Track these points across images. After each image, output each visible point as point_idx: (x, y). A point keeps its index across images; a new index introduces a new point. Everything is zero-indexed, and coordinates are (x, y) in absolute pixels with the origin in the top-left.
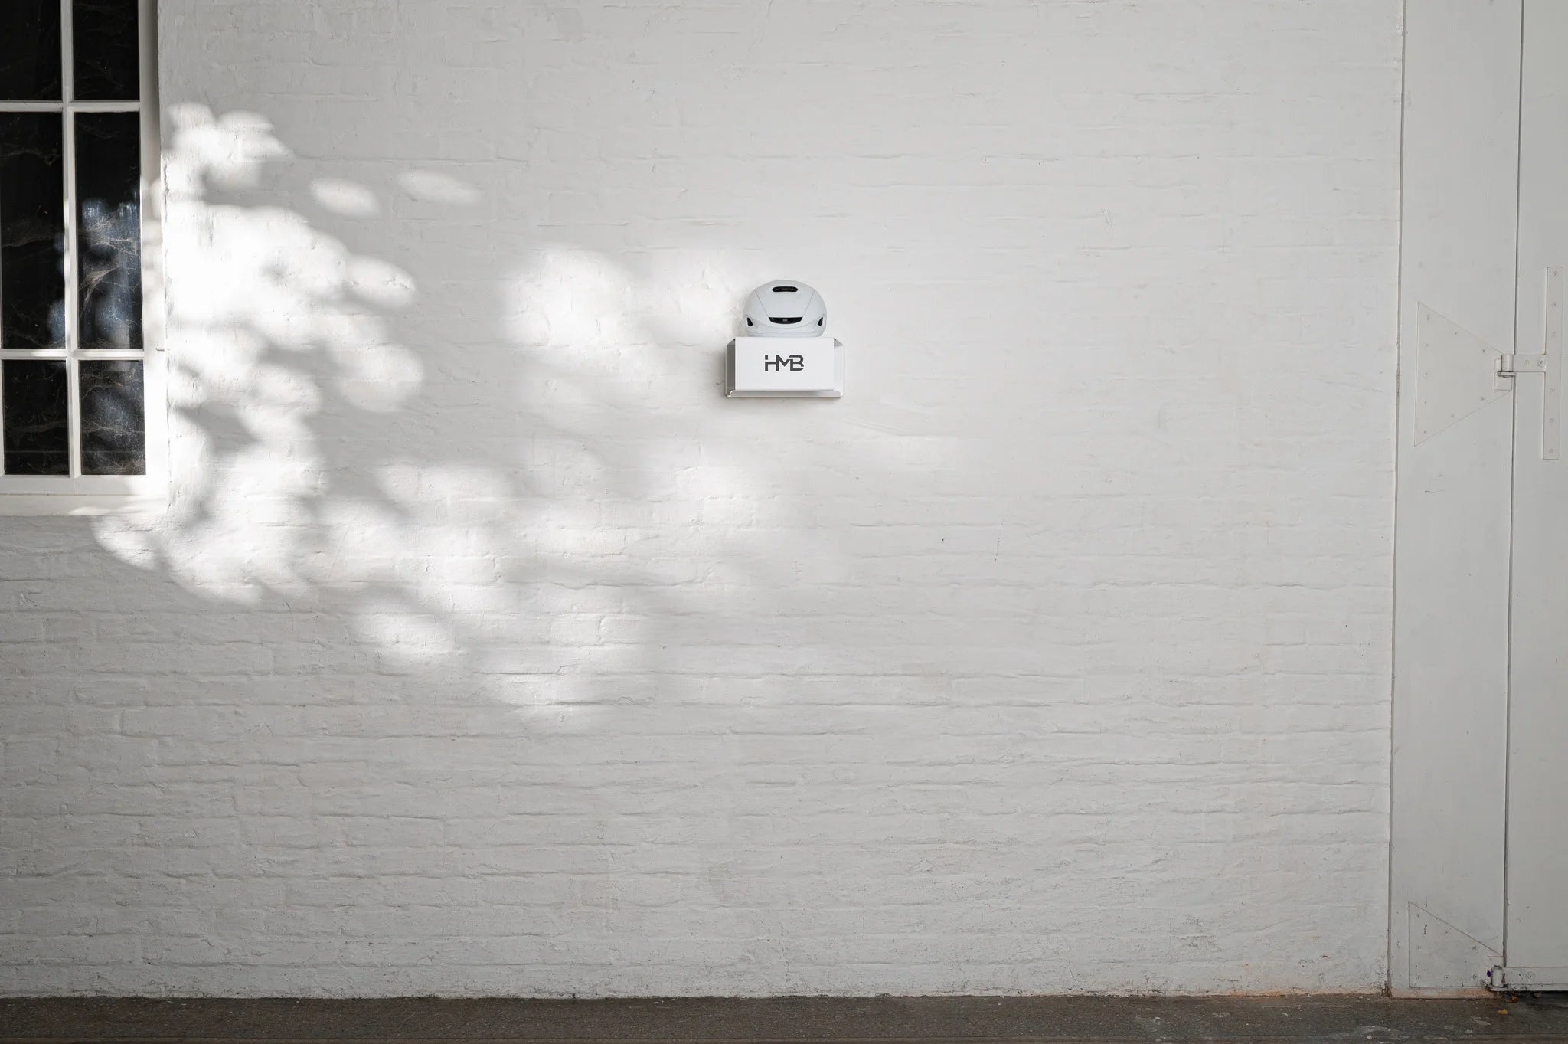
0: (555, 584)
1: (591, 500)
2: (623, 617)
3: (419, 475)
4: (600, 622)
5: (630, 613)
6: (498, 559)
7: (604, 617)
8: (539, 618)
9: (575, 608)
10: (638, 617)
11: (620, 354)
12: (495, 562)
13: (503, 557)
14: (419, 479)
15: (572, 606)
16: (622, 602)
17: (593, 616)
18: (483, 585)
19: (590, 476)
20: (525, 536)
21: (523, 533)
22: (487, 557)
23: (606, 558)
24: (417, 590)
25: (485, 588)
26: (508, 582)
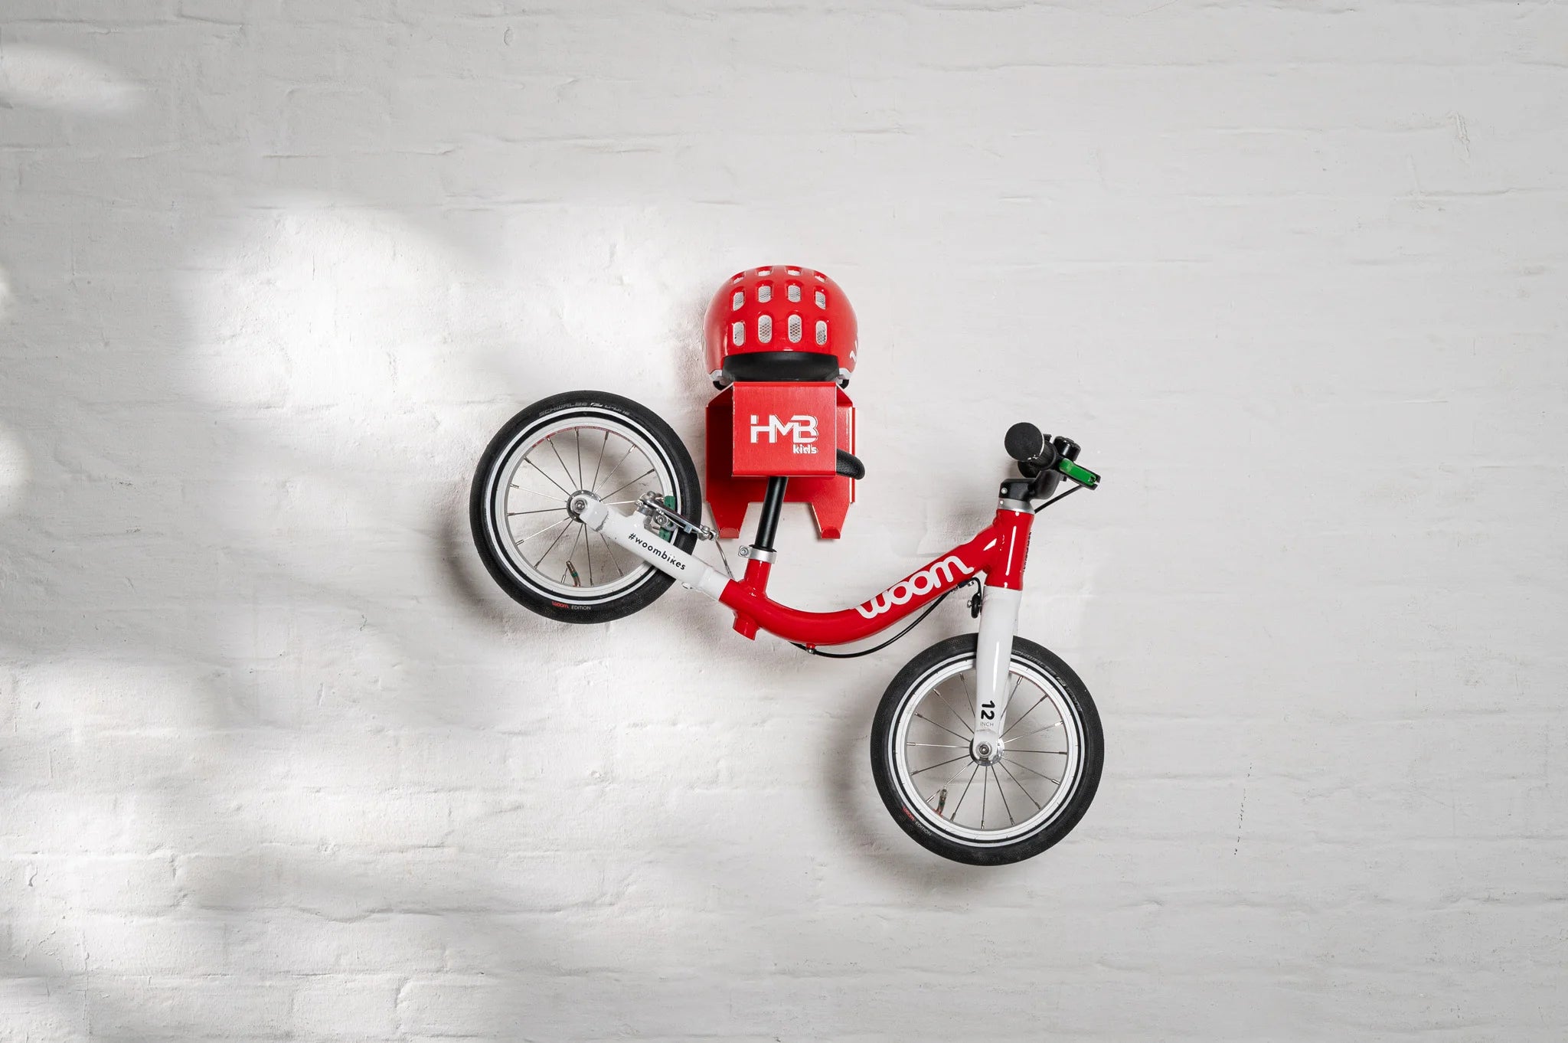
0: (303, 910)
1: (380, 731)
2: (441, 979)
3: (16, 682)
4: (398, 991)
5: (460, 971)
6: (182, 858)
7: (406, 979)
8: (268, 983)
9: (344, 961)
10: (480, 980)
11: (438, 423)
12: (176, 863)
13: (193, 855)
14: (14, 690)
15: (338, 956)
16: (444, 949)
17: (383, 979)
18: (149, 914)
19: (376, 681)
20: (239, 809)
21: (233, 804)
22: (158, 854)
23: (409, 855)
24: (9, 926)
25: (152, 920)
26: (203, 907)
